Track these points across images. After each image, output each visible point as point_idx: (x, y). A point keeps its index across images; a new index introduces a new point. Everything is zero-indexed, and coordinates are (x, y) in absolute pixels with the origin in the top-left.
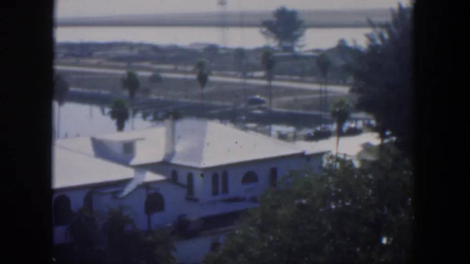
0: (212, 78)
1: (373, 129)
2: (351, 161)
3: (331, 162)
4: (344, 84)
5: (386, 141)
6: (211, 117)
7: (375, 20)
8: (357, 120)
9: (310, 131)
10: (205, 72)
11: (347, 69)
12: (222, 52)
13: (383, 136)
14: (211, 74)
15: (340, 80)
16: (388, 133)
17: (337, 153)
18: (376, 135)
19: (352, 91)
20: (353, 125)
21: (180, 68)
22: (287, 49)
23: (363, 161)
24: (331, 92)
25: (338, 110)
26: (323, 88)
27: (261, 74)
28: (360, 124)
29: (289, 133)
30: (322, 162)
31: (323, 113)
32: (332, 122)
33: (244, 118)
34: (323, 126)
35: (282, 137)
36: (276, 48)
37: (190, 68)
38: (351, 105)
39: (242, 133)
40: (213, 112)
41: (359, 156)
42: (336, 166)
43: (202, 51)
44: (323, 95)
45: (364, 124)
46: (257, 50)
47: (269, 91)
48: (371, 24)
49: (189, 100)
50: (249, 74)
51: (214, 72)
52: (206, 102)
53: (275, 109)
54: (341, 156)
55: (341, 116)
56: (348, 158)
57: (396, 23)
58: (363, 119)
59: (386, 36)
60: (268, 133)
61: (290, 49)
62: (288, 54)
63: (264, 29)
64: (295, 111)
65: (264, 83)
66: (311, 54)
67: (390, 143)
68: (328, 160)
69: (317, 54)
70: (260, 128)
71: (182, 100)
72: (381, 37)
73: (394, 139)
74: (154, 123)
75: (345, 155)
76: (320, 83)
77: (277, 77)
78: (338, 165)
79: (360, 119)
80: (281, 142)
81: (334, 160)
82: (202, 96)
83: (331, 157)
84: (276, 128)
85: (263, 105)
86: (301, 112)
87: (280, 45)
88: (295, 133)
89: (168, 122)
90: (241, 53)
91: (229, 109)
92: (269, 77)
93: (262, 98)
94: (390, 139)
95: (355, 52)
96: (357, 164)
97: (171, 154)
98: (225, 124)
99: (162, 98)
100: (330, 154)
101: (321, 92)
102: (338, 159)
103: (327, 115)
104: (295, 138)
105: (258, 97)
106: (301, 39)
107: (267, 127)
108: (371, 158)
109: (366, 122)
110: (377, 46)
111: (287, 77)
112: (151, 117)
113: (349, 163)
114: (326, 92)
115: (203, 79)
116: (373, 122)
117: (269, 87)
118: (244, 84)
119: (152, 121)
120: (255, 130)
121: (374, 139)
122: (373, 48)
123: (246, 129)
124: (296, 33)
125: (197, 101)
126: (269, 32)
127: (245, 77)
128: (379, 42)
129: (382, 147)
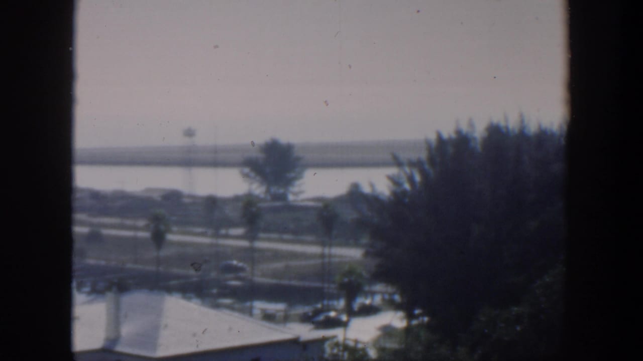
0: (170, 237)
1: (397, 307)
2: (364, 349)
3: (335, 351)
4: (357, 245)
5: (415, 322)
6: (169, 290)
7: (404, 156)
8: (373, 294)
9: (307, 309)
10: (162, 227)
11: (361, 224)
12: (186, 200)
13: (410, 316)
14: (169, 231)
15: (350, 240)
16: (417, 312)
17: (345, 339)
18: (400, 314)
19: (367, 254)
20: (368, 302)
21: (129, 222)
22: (276, 197)
23: (382, 350)
24: (335, 256)
25: (346, 280)
26: (327, 251)
27: (239, 231)
28: (378, 300)
29: (278, 311)
30: (323, 351)
31: (326, 285)
32: (337, 297)
33: (215, 291)
34: (326, 302)
35: (268, 317)
36: (262, 196)
37: (141, 223)
38: (365, 274)
39: (212, 312)
40: (173, 283)
41: (376, 343)
42: (343, 356)
43: (159, 199)
44: (327, 260)
45: (383, 300)
46: (236, 199)
47: (251, 255)
48: (398, 163)
49: (139, 267)
50: (223, 232)
51: (175, 229)
52: (161, 269)
53: (259, 280)
54: (351, 344)
55: (351, 290)
56: (360, 346)
57: (432, 160)
58: (383, 293)
59: (418, 178)
60: (249, 312)
61: (283, 197)
62: (278, 204)
63: (247, 170)
64: (285, 282)
65: (244, 243)
66: (311, 204)
67: (421, 326)
68: (332, 348)
69: (320, 204)
70: (237, 306)
71: (129, 266)
72: (411, 179)
73: (426, 319)
74: (92, 297)
75: (356, 342)
76: (323, 244)
77: (262, 235)
78: (346, 355)
79: (379, 293)
80: (267, 324)
81: (341, 348)
82: (158, 261)
83: (337, 345)
84: (259, 305)
85: (242, 274)
86: (295, 283)
87: (268, 191)
88: (285, 311)
89: (110, 295)
90: (212, 202)
91: (195, 279)
92: (251, 236)
93: (241, 264)
94: (421, 319)
95: (373, 200)
96: (372, 353)
97: (114, 340)
98: (189, 299)
99: (103, 263)
100: (335, 340)
101: (322, 256)
102: (346, 348)
103: (332, 288)
104: (286, 319)
105: (235, 262)
106: (297, 183)
107: (248, 304)
108: (392, 345)
109: (387, 297)
110: (405, 192)
111: (274, 236)
112: (87, 289)
113: (361, 353)
114: (330, 256)
115: (158, 238)
116: (397, 298)
117: (252, 250)
118: (217, 245)
119: (89, 293)
120: (230, 307)
121: (396, 320)
122: (399, 197)
123: (217, 306)
124: (292, 175)
125: (151, 268)
126: (253, 174)
127: (217, 235)
128: (407, 186)
129: (408, 330)
